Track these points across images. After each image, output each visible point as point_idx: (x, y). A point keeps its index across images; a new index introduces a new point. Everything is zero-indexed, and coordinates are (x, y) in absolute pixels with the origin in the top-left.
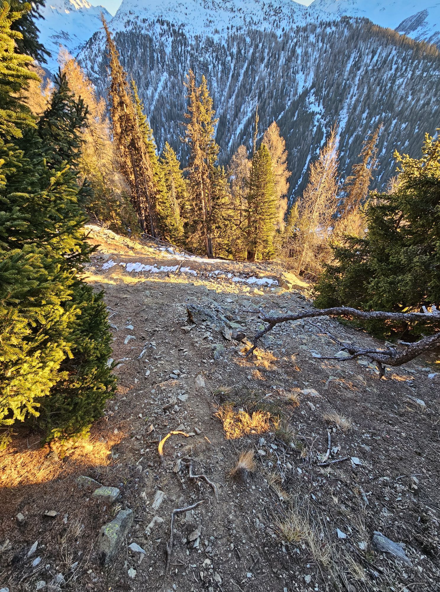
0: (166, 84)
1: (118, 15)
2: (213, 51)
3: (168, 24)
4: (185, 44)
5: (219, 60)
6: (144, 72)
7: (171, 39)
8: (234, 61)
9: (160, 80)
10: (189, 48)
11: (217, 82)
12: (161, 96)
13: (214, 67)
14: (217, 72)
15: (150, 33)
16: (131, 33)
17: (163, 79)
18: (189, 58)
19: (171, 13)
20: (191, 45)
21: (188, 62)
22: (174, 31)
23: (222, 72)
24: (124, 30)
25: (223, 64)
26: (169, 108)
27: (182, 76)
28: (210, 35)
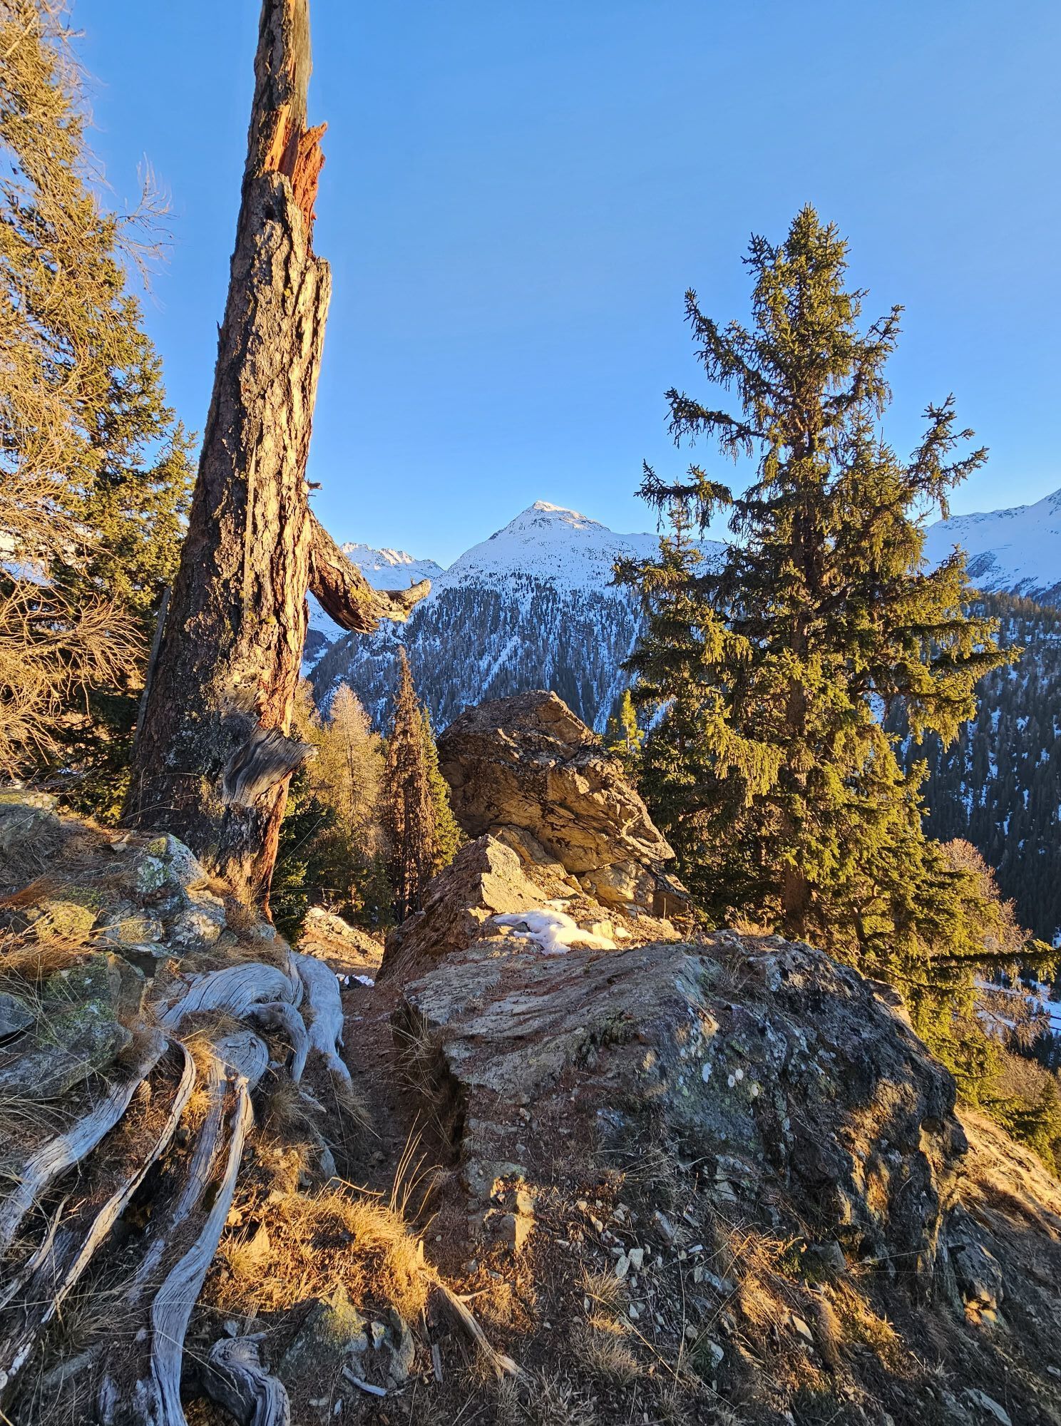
0: (516, 651)
1: (452, 570)
2: (602, 608)
3: (529, 578)
4: (554, 601)
5: (613, 619)
6: (480, 637)
7: (531, 595)
8: (639, 621)
9: (505, 647)
10: (561, 606)
11: (609, 649)
12: (503, 668)
13: (604, 628)
14: (609, 636)
15: (498, 590)
16: (468, 589)
17: (510, 645)
18: (559, 618)
19: (534, 566)
20: (564, 602)
21: (557, 622)
22: (538, 586)
23: (618, 634)
24: (457, 586)
25: (620, 624)
26: (516, 686)
27: (545, 641)
28: (597, 589)
